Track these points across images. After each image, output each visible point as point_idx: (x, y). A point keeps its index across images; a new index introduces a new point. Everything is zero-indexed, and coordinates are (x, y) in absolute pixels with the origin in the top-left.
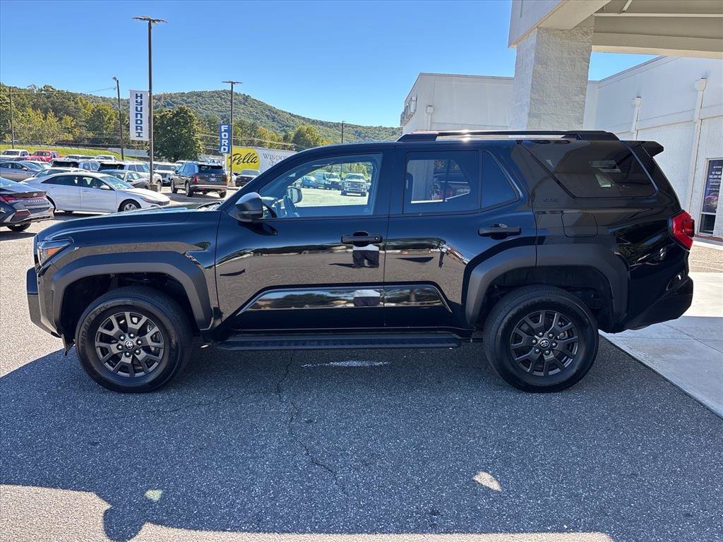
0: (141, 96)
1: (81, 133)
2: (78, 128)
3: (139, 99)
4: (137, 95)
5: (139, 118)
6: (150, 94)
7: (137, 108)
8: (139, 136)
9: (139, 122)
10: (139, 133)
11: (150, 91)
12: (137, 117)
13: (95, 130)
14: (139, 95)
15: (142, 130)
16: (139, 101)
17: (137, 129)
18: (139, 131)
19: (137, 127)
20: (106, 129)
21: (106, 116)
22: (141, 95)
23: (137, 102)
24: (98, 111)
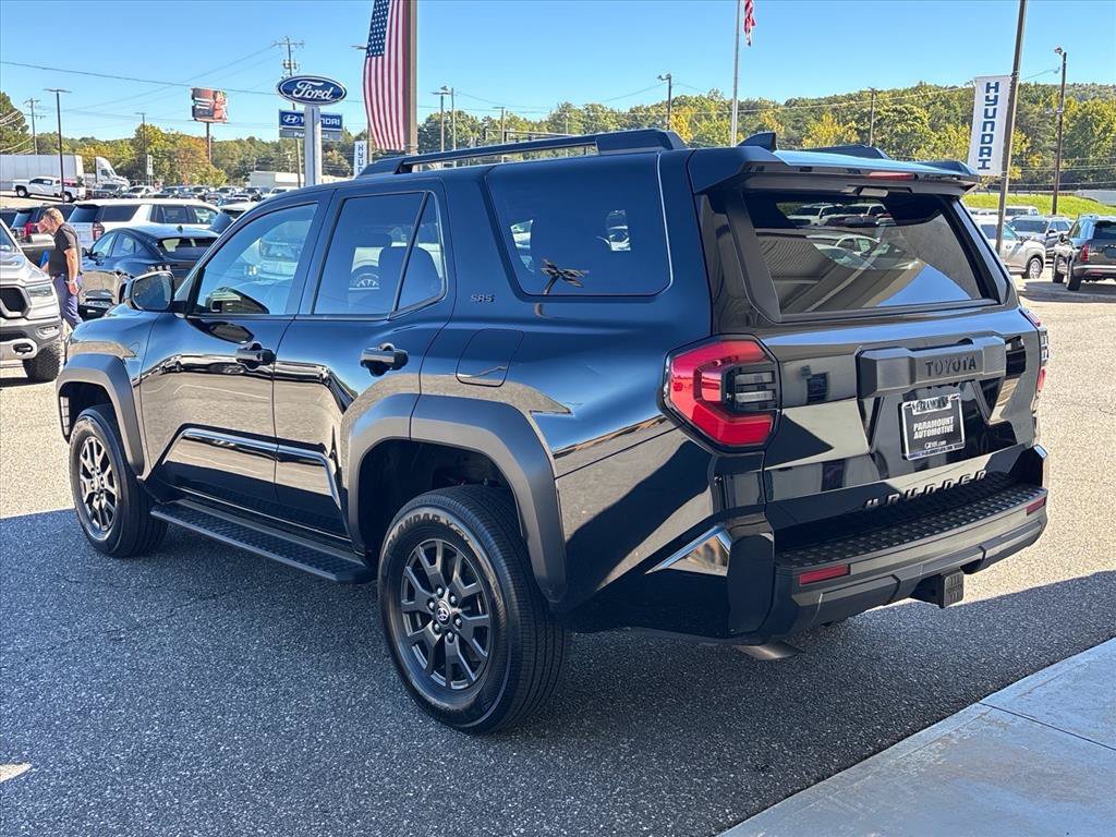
0: (996, 88)
1: (1044, 164)
2: (1040, 154)
3: (992, 94)
4: (988, 84)
5: (988, 131)
6: (1015, 79)
7: (986, 110)
8: (984, 167)
9: (987, 139)
10: (984, 161)
11: (1015, 75)
12: (984, 130)
13: (1072, 155)
14: (993, 85)
15: (989, 155)
16: (992, 98)
17: (981, 154)
18: (985, 157)
19: (982, 149)
20: (1095, 152)
21: (1097, 127)
22: (997, 84)
23: (987, 98)
24: (1084, 116)
